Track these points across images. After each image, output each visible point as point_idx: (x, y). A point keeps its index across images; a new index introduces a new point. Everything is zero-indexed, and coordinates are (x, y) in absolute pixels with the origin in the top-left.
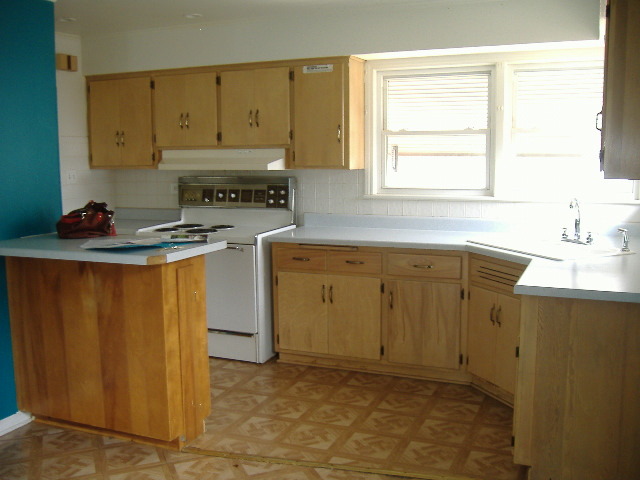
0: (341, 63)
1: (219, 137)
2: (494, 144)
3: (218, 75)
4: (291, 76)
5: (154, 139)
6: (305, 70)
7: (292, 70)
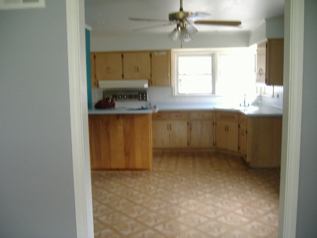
0: (168, 53)
1: (123, 76)
2: (215, 79)
3: (122, 54)
4: (151, 55)
5: (96, 76)
6: (156, 54)
7: (151, 54)
